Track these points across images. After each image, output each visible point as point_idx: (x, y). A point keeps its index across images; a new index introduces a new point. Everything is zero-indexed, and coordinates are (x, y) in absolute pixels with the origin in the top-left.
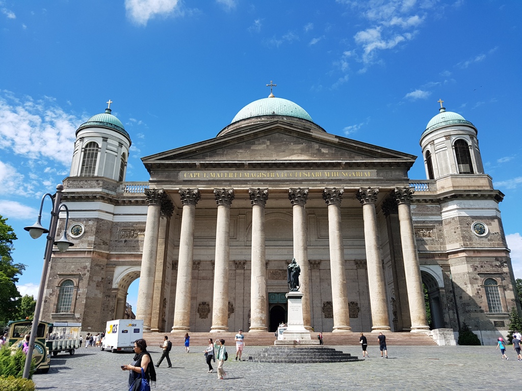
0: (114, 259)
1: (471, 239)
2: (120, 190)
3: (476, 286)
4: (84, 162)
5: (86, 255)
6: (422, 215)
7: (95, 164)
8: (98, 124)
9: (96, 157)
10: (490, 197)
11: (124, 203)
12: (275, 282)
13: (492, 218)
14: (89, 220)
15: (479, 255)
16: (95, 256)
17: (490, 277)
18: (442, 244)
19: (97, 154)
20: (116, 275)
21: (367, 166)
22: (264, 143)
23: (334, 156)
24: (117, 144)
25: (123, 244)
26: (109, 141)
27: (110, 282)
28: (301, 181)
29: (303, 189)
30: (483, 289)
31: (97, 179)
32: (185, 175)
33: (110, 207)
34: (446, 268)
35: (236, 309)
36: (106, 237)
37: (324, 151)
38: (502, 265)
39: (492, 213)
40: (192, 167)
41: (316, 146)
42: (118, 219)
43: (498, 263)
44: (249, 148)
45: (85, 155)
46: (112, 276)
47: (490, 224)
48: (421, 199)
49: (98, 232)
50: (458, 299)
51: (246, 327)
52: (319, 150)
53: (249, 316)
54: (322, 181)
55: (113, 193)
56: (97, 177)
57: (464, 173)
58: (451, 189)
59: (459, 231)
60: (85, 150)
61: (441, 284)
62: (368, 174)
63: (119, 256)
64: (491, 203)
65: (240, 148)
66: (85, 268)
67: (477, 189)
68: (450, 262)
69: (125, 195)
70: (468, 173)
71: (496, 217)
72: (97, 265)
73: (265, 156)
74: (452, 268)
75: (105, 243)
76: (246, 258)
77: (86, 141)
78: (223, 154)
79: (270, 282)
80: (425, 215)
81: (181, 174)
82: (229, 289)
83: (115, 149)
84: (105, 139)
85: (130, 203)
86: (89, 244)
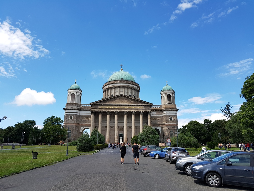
0: (80, 125)
1: (168, 121)
2: (81, 107)
3: (168, 133)
4: (71, 99)
5: (74, 124)
6: (158, 114)
7: (74, 100)
8: (74, 88)
9: (74, 98)
10: (174, 110)
11: (82, 110)
12: (120, 131)
13: (174, 116)
14: (74, 115)
15: (170, 125)
16: (76, 124)
17: (172, 130)
18: (162, 122)
19: (75, 97)
20: (81, 129)
21: (142, 106)
22: (118, 99)
23: (134, 103)
24: (79, 94)
25: (82, 121)
26: (77, 93)
27: (80, 131)
28: (126, 109)
29: (127, 111)
30: (170, 133)
31: (75, 104)
32: (100, 107)
33: (79, 111)
34: (162, 128)
35: (111, 138)
36: (78, 119)
37: (132, 101)
38: (175, 128)
39: (174, 114)
40: (101, 105)
41: (130, 100)
42: (81, 114)
43: (174, 127)
44: (115, 100)
45: (71, 97)
46: (80, 129)
47: (174, 117)
48: (158, 110)
49: (76, 118)
50: (164, 135)
51: (113, 142)
52: (131, 101)
53: (114, 139)
54: (131, 109)
55: (79, 108)
56: (75, 103)
57: (169, 104)
58: (165, 108)
59: (166, 119)
60: (71, 96)
61: (161, 132)
62: (142, 107)
63: (82, 124)
64: (175, 112)
65: (112, 100)
66: (74, 127)
67: (172, 108)
68: (164, 126)
69: (82, 108)
70: (170, 104)
71: (175, 115)
72: (77, 126)
73: (118, 103)
74: (164, 128)
75: (78, 121)
76: (114, 125)
77: (72, 93)
78: (108, 102)
79: (119, 131)
80: (159, 114)
81: (99, 107)
82: (110, 133)
83: (79, 95)
84: (76, 93)
85: (84, 110)
86: (75, 121)
